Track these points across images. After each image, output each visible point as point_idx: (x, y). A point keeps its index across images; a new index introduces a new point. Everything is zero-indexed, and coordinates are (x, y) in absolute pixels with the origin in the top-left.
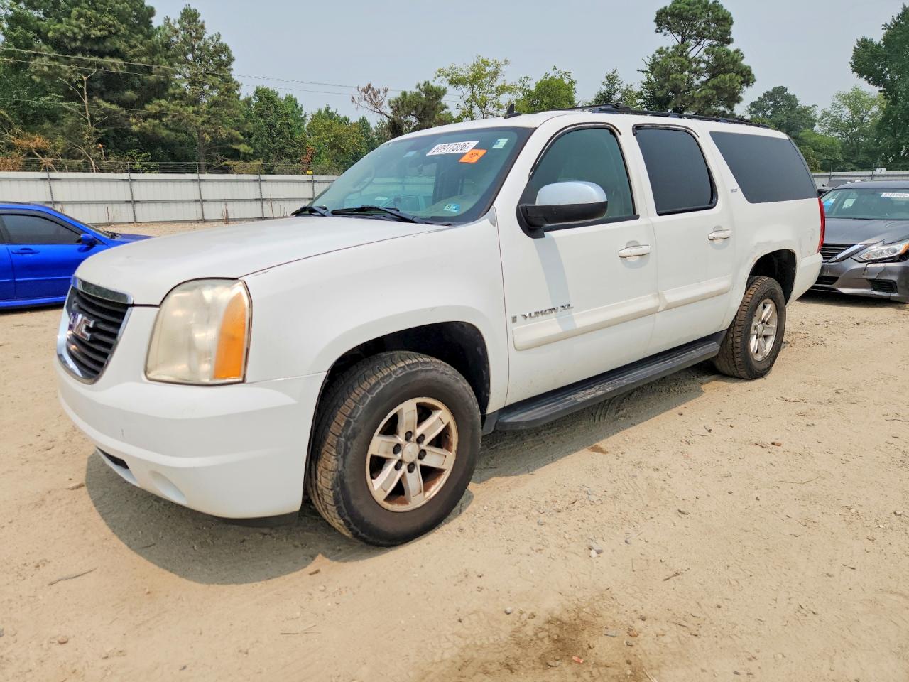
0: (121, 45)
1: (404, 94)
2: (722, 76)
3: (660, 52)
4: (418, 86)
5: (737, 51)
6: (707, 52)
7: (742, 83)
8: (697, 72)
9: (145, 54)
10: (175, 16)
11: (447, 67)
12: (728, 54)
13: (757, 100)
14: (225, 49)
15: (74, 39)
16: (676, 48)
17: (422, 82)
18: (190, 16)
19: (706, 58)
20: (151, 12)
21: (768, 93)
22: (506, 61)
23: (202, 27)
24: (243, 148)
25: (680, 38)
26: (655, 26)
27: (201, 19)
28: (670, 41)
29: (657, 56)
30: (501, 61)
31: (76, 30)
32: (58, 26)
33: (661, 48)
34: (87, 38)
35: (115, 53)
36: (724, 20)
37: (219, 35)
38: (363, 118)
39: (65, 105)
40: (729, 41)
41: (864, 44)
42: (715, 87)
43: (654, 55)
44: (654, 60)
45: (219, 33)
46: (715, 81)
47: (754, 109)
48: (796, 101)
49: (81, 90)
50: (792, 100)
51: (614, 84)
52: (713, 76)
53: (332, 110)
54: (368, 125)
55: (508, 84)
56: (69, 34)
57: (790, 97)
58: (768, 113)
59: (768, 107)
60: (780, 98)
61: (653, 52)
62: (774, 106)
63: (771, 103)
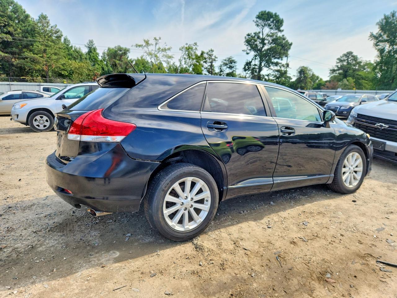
0: (11, 30)
5: (283, 36)
12: (279, 37)
13: (339, 57)
14: (59, 32)
18: (43, 17)
21: (344, 54)
23: (48, 22)
27: (48, 19)
29: (247, 37)
33: (249, 34)
35: (9, 33)
36: (279, 21)
37: (56, 26)
40: (281, 31)
43: (245, 38)
45: (56, 24)
47: (338, 61)
48: (357, 58)
50: (355, 58)
57: (355, 56)
58: (345, 63)
59: (344, 60)
60: (350, 57)
61: (246, 35)
62: (347, 59)
63: (346, 58)
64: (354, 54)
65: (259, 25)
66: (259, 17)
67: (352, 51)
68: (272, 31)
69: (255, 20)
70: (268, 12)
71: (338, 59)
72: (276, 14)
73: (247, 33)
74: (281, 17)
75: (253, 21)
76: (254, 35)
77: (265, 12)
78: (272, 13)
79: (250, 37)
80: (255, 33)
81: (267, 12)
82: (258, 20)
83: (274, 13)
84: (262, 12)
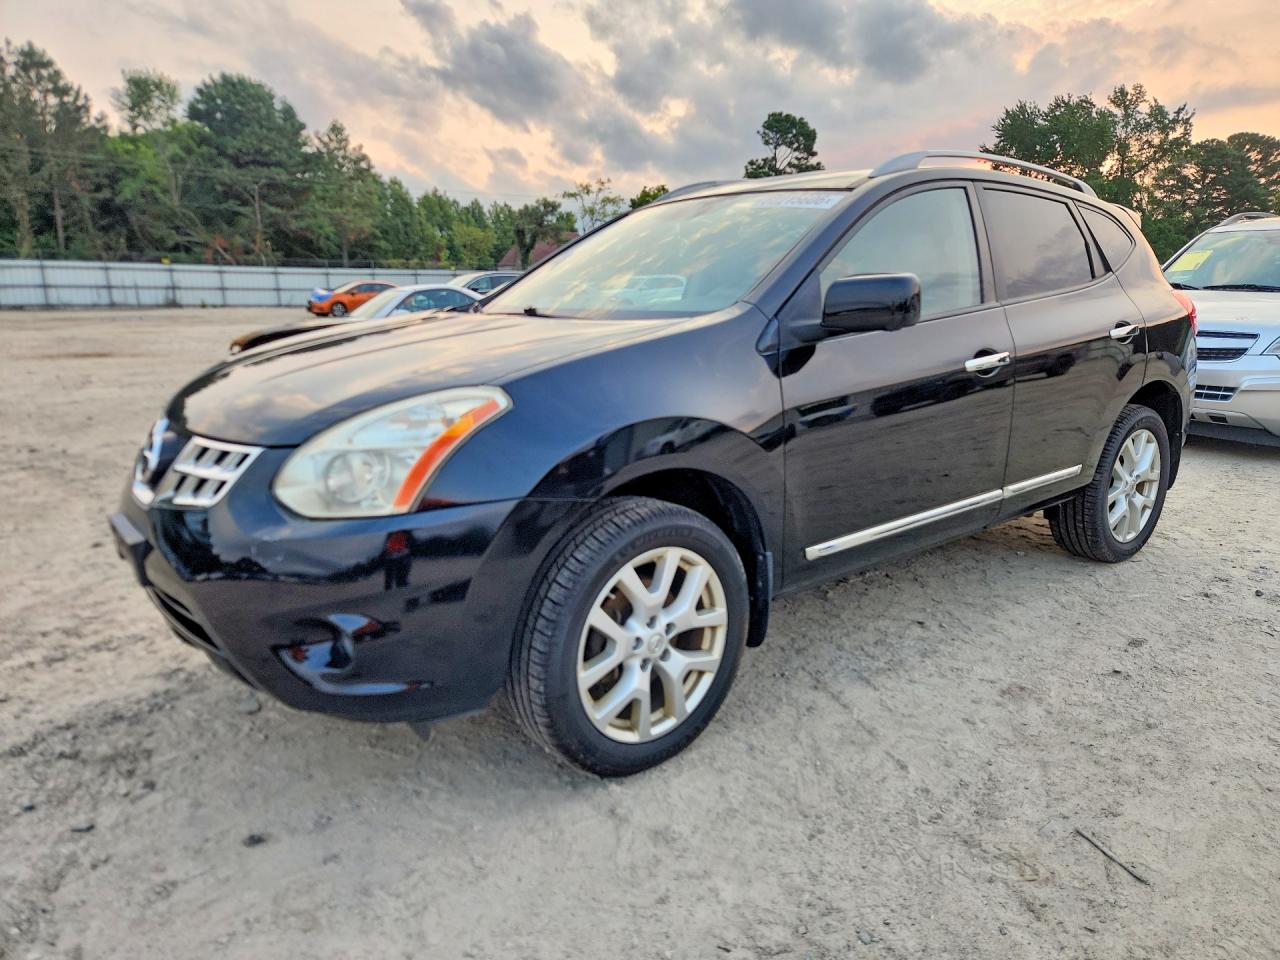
0: (283, 157)
1: (526, 207)
4: (537, 201)
5: (818, 164)
9: (301, 164)
10: (324, 128)
14: (364, 158)
15: (248, 154)
17: (541, 199)
18: (336, 129)
20: (302, 127)
22: (609, 180)
23: (346, 140)
24: (383, 244)
27: (346, 133)
29: (749, 167)
30: (604, 179)
31: (250, 146)
32: (235, 143)
34: (259, 151)
35: (278, 164)
37: (361, 146)
38: (476, 200)
39: (242, 209)
40: (814, 154)
43: (746, 167)
45: (360, 144)
49: (253, 197)
53: (440, 192)
54: (480, 208)
55: (612, 196)
56: (244, 150)
61: (746, 163)
65: (771, 141)
66: (768, 126)
68: (796, 154)
69: (762, 130)
70: (788, 116)
72: (801, 119)
73: (749, 160)
74: (812, 126)
75: (758, 132)
76: (762, 163)
78: (794, 118)
79: (754, 167)
80: (765, 160)
82: (767, 131)
83: (798, 117)
84: (773, 115)
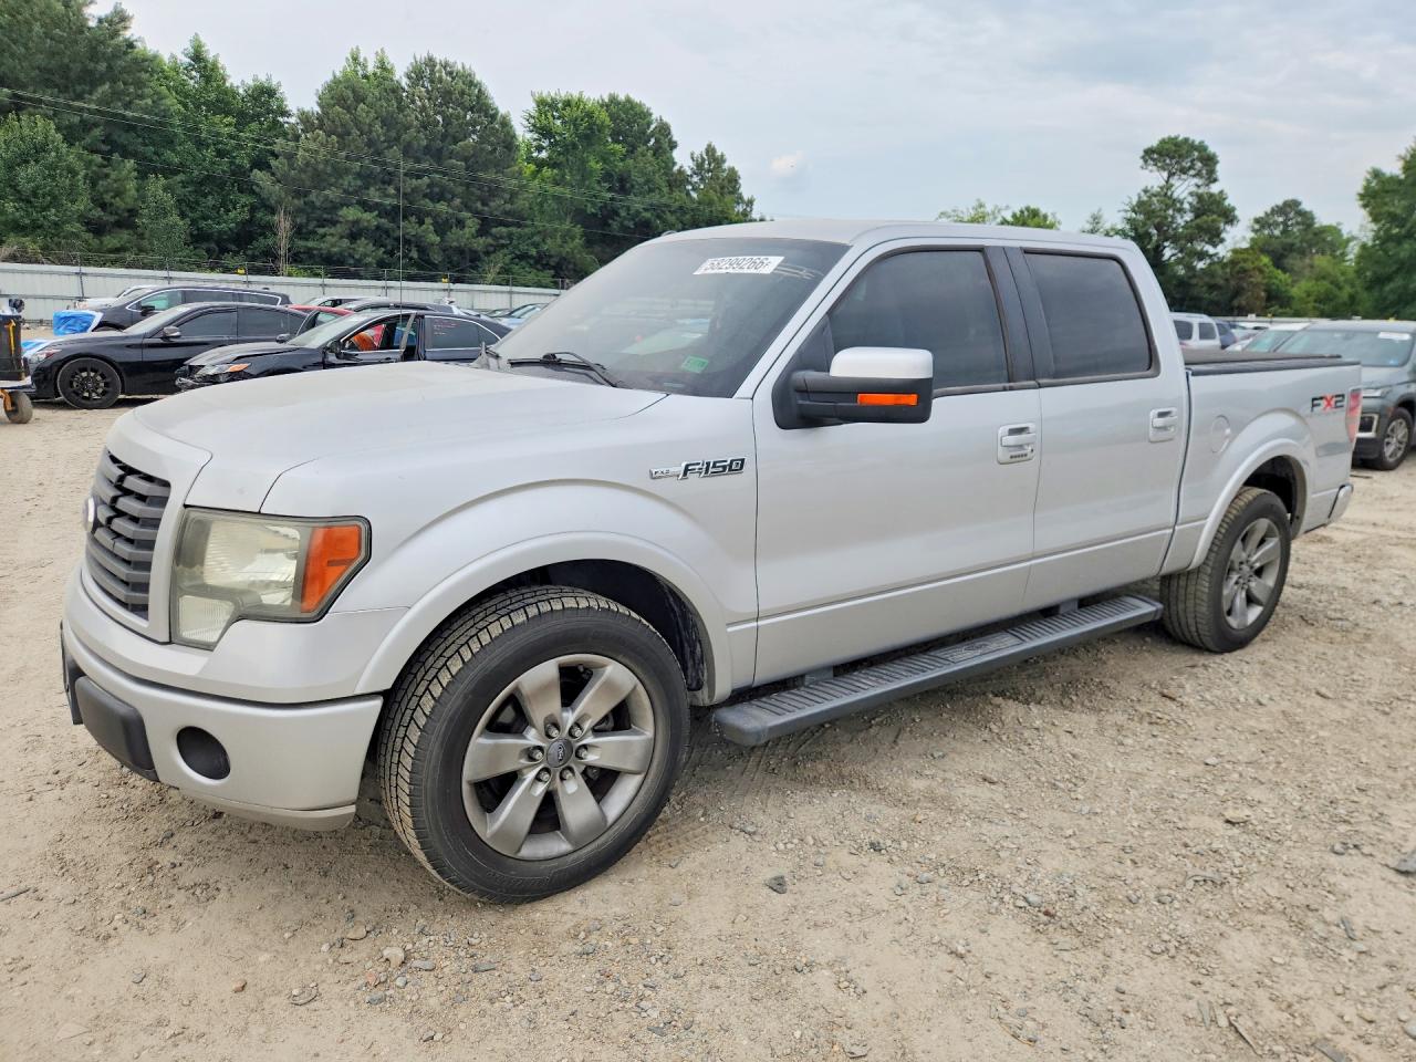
2: (1205, 217)
3: (1146, 191)
6: (1191, 194)
7: (1226, 223)
8: (1181, 210)
11: (949, 210)
12: (1211, 195)
13: (1262, 215)
16: (1162, 188)
19: (1190, 199)
21: (1277, 206)
25: (1165, 174)
26: (1141, 162)
28: (1155, 179)
33: (1147, 187)
36: (1209, 161)
41: (1376, 174)
42: (1199, 227)
44: (1140, 197)
46: (1198, 221)
47: (1257, 227)
48: (1313, 218)
50: (1307, 219)
51: (1097, 223)
52: (1197, 217)
57: (1306, 212)
58: (1277, 232)
59: (1277, 224)
60: (1292, 215)
62: (1285, 223)
63: (1281, 219)
64: (1306, 206)
67: (1300, 198)
71: (1257, 221)
77: (1176, 138)
81: (1180, 138)
